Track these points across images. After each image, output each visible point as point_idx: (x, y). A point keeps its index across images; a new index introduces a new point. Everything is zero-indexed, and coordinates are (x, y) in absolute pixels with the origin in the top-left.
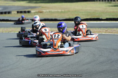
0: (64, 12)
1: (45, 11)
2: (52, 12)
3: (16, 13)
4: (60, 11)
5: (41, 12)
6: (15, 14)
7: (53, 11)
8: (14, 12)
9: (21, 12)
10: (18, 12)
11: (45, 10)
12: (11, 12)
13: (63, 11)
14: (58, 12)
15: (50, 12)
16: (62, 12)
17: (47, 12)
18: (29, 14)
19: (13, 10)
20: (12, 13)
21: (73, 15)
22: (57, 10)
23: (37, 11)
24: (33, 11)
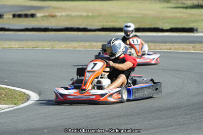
0: (93, 17)
1: (59, 14)
2: (71, 16)
3: (11, 17)
4: (85, 14)
5: (53, 16)
6: (9, 18)
7: (73, 14)
8: (8, 16)
9: (20, 16)
10: (14, 16)
11: (59, 12)
12: (3, 15)
13: (90, 14)
14: (81, 16)
15: (67, 15)
16: (87, 17)
17: (64, 16)
18: (33, 19)
19: (6, 12)
20: (5, 16)
21: (107, 22)
22: (79, 14)
23: (46, 14)
24: (39, 15)
